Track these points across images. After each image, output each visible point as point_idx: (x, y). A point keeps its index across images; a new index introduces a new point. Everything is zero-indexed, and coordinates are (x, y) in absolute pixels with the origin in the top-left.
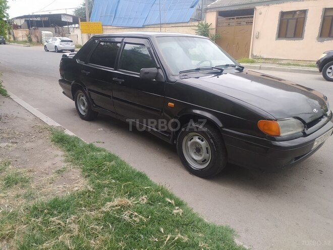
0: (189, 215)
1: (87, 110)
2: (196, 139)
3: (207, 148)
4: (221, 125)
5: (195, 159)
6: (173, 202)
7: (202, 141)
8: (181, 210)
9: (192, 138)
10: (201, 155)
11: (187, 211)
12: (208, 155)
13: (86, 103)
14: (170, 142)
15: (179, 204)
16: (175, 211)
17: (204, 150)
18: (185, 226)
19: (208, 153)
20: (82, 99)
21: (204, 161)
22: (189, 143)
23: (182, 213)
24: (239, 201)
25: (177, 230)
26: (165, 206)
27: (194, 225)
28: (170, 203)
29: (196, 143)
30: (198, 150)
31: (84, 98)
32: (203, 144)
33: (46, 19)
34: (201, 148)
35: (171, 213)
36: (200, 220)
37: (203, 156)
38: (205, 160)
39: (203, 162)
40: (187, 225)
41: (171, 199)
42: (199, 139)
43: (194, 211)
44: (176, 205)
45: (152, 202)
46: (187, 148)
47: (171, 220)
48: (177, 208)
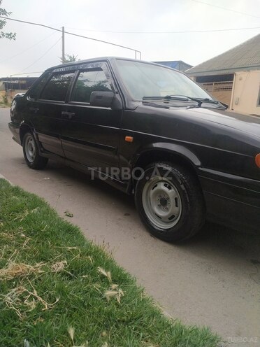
0: (135, 301)
1: (34, 157)
2: (161, 186)
3: (176, 199)
4: (197, 163)
5: (159, 215)
6: (108, 274)
7: (170, 188)
8: (120, 291)
9: (156, 186)
10: (167, 209)
11: (133, 294)
12: (177, 209)
13: (34, 148)
14: (126, 191)
15: (121, 279)
16: (109, 293)
17: (172, 201)
18: (121, 325)
19: (177, 206)
20: (31, 144)
21: (172, 218)
22: (152, 192)
23: (122, 298)
24: (223, 281)
25: (104, 333)
26: (94, 281)
27: (141, 324)
28: (103, 277)
29: (162, 191)
30: (164, 202)
31: (32, 143)
32: (171, 193)
33: (23, 82)
34: (168, 198)
35: (101, 296)
36: (155, 314)
37: (170, 211)
38: (173, 216)
39: (170, 219)
40: (126, 323)
41: (106, 270)
42: (165, 185)
43: (146, 294)
44: (114, 282)
45: (72, 272)
46: (148, 199)
47: (97, 310)
48: (114, 286)
